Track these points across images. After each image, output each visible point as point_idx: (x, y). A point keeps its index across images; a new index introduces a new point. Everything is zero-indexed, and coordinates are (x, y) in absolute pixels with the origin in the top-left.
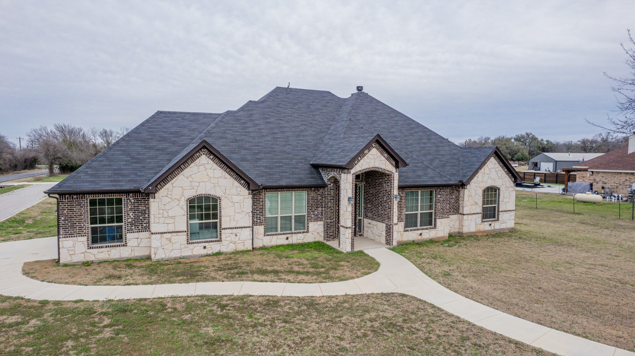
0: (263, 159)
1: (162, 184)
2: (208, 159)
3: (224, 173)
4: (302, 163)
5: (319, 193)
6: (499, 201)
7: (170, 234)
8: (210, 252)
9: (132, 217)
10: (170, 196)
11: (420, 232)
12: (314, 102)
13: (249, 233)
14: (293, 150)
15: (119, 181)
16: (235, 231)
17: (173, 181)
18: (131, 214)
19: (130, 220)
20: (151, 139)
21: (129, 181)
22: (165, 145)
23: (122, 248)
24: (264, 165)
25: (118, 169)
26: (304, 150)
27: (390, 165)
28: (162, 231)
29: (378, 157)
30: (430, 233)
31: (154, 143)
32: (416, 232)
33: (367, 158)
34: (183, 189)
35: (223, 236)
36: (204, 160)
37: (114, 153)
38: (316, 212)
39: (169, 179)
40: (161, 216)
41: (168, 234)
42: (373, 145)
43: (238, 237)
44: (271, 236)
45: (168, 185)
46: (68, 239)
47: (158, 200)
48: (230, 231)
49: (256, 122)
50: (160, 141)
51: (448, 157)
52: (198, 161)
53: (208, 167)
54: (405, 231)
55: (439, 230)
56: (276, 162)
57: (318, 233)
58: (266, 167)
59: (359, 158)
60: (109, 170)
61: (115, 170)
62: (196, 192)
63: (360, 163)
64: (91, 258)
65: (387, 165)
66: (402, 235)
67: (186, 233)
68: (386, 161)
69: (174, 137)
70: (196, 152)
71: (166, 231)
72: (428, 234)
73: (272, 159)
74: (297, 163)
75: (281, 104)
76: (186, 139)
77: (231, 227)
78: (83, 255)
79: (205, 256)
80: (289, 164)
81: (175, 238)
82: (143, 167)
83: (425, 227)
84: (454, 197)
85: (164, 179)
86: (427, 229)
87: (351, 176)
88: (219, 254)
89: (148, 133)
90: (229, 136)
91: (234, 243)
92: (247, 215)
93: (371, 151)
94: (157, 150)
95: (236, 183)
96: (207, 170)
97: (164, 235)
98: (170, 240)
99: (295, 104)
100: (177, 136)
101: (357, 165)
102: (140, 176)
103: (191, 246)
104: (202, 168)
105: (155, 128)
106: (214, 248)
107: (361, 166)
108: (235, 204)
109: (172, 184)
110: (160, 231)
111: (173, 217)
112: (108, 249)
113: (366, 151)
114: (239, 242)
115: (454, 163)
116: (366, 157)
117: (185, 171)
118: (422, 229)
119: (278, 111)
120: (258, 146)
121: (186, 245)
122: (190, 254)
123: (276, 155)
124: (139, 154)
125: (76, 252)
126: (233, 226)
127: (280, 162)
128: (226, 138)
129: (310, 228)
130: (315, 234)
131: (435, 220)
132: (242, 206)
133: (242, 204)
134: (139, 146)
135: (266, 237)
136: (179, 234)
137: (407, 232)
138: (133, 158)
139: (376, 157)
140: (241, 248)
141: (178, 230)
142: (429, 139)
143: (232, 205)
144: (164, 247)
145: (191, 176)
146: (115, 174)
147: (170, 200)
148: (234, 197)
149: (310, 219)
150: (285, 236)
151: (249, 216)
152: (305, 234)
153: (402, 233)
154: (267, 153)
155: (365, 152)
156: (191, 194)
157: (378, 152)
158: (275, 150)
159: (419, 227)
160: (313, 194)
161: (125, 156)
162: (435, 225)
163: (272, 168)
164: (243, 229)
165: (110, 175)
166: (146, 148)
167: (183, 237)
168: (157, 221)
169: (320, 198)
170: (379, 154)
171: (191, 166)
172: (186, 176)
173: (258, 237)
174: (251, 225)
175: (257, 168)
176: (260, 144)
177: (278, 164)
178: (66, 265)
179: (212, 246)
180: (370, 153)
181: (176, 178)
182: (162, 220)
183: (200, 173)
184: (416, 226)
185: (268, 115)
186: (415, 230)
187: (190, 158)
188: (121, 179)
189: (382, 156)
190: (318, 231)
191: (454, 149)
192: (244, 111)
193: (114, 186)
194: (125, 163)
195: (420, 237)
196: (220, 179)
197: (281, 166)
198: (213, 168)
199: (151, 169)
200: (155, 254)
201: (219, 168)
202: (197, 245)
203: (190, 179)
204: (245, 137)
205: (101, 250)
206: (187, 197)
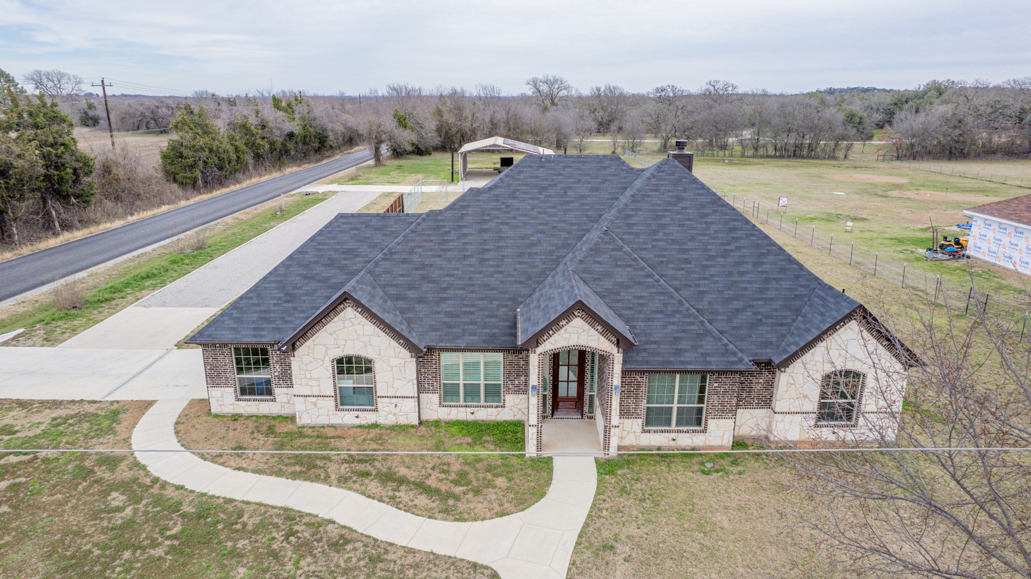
0: (449, 299)
1: (301, 340)
2: (355, 312)
3: (377, 329)
4: (506, 306)
5: (521, 356)
6: (861, 396)
7: (315, 398)
8: (364, 423)
9: (279, 370)
10: (312, 355)
11: (674, 435)
12: (579, 181)
13: (413, 404)
14: (502, 282)
15: (262, 329)
16: (394, 400)
17: (314, 338)
18: (277, 367)
19: (277, 374)
20: (315, 262)
21: (275, 329)
22: (331, 272)
23: (271, 403)
24: (446, 310)
25: (265, 312)
26: (521, 282)
27: (607, 342)
28: (305, 394)
29: (584, 331)
30: (694, 438)
31: (318, 269)
32: (666, 435)
33: (565, 332)
34: (327, 348)
35: (380, 406)
36: (349, 313)
37: (267, 285)
38: (517, 382)
39: (309, 334)
40: (303, 377)
41: (312, 398)
42: (576, 313)
43: (398, 408)
44: (449, 408)
45: (309, 343)
46: (216, 389)
47: (299, 359)
48: (388, 400)
49: (465, 231)
50: (326, 266)
51: (775, 305)
52: (342, 314)
53: (356, 321)
54: (644, 431)
55: (712, 435)
56: (467, 306)
57: (520, 410)
58: (448, 314)
59: (551, 332)
60: (255, 312)
61: (262, 312)
62: (343, 351)
63: (552, 339)
64: (240, 411)
65: (600, 342)
66: (638, 438)
67: (333, 399)
68: (600, 336)
69: (346, 259)
70: (340, 304)
71: (310, 394)
72: (687, 439)
73: (463, 299)
74: (499, 307)
75: (518, 190)
76: (359, 262)
77: (389, 395)
78: (231, 407)
79: (357, 427)
80: (485, 309)
81: (321, 402)
82: (295, 308)
83: (685, 429)
84: (761, 381)
85: (304, 334)
86: (687, 432)
87: (537, 357)
88: (375, 426)
89: (315, 253)
90: (416, 258)
91: (394, 415)
92: (410, 383)
93: (572, 323)
94: (320, 281)
95: (394, 343)
96: (355, 326)
97: (308, 398)
98: (315, 404)
99: (544, 189)
100: (350, 256)
101: (547, 342)
102: (287, 322)
103: (341, 414)
104: (348, 323)
105: (326, 244)
106: (368, 418)
107: (554, 343)
108: (394, 368)
109: (313, 341)
110: (303, 394)
111: (318, 379)
112: (256, 403)
113: (563, 322)
114: (401, 414)
115: (785, 317)
116: (562, 331)
117: (327, 326)
118: (678, 431)
119: (508, 206)
120: (452, 275)
121: (335, 412)
122: (339, 422)
123: (473, 292)
124: (296, 287)
125: (225, 403)
126: (392, 395)
127: (473, 306)
128: (410, 262)
129: (506, 402)
130: (516, 411)
131: (706, 420)
132: (403, 372)
133: (402, 369)
134: (299, 275)
135: (442, 408)
136: (325, 398)
137: (648, 434)
138: (287, 294)
139: (580, 331)
140: (403, 421)
141: (324, 394)
142: (756, 264)
143: (390, 369)
144: (310, 412)
145: (335, 332)
146: (261, 318)
147: (312, 360)
148: (391, 359)
149: (508, 391)
150: (469, 410)
151: (413, 384)
152: (500, 409)
153: (638, 434)
154: (460, 289)
155: (561, 323)
156: (339, 353)
157: (584, 323)
158: (474, 282)
159: (673, 426)
160: (511, 357)
161: (277, 291)
162: (706, 428)
163: (457, 316)
164: (406, 399)
165: (255, 319)
166: (306, 277)
167: (331, 403)
168: (299, 382)
169: (522, 363)
170: (586, 326)
171: (334, 320)
172: (329, 332)
173: (431, 408)
174: (416, 395)
175: (434, 316)
176: (455, 272)
177: (468, 309)
178: (216, 416)
179: (367, 416)
180: (570, 324)
181: (317, 335)
182: (305, 382)
183: (346, 329)
184: (669, 424)
185: (489, 215)
186: (665, 431)
187: (332, 310)
188: (265, 326)
189: (592, 329)
190: (519, 407)
191: (802, 286)
192: (454, 209)
193: (255, 336)
194: (275, 302)
195: (672, 443)
196: (371, 337)
197: (472, 313)
198: (362, 323)
199: (302, 312)
200: (300, 418)
201: (370, 323)
202: (347, 412)
203: (335, 336)
204: (438, 259)
205: (249, 403)
206: (332, 357)
